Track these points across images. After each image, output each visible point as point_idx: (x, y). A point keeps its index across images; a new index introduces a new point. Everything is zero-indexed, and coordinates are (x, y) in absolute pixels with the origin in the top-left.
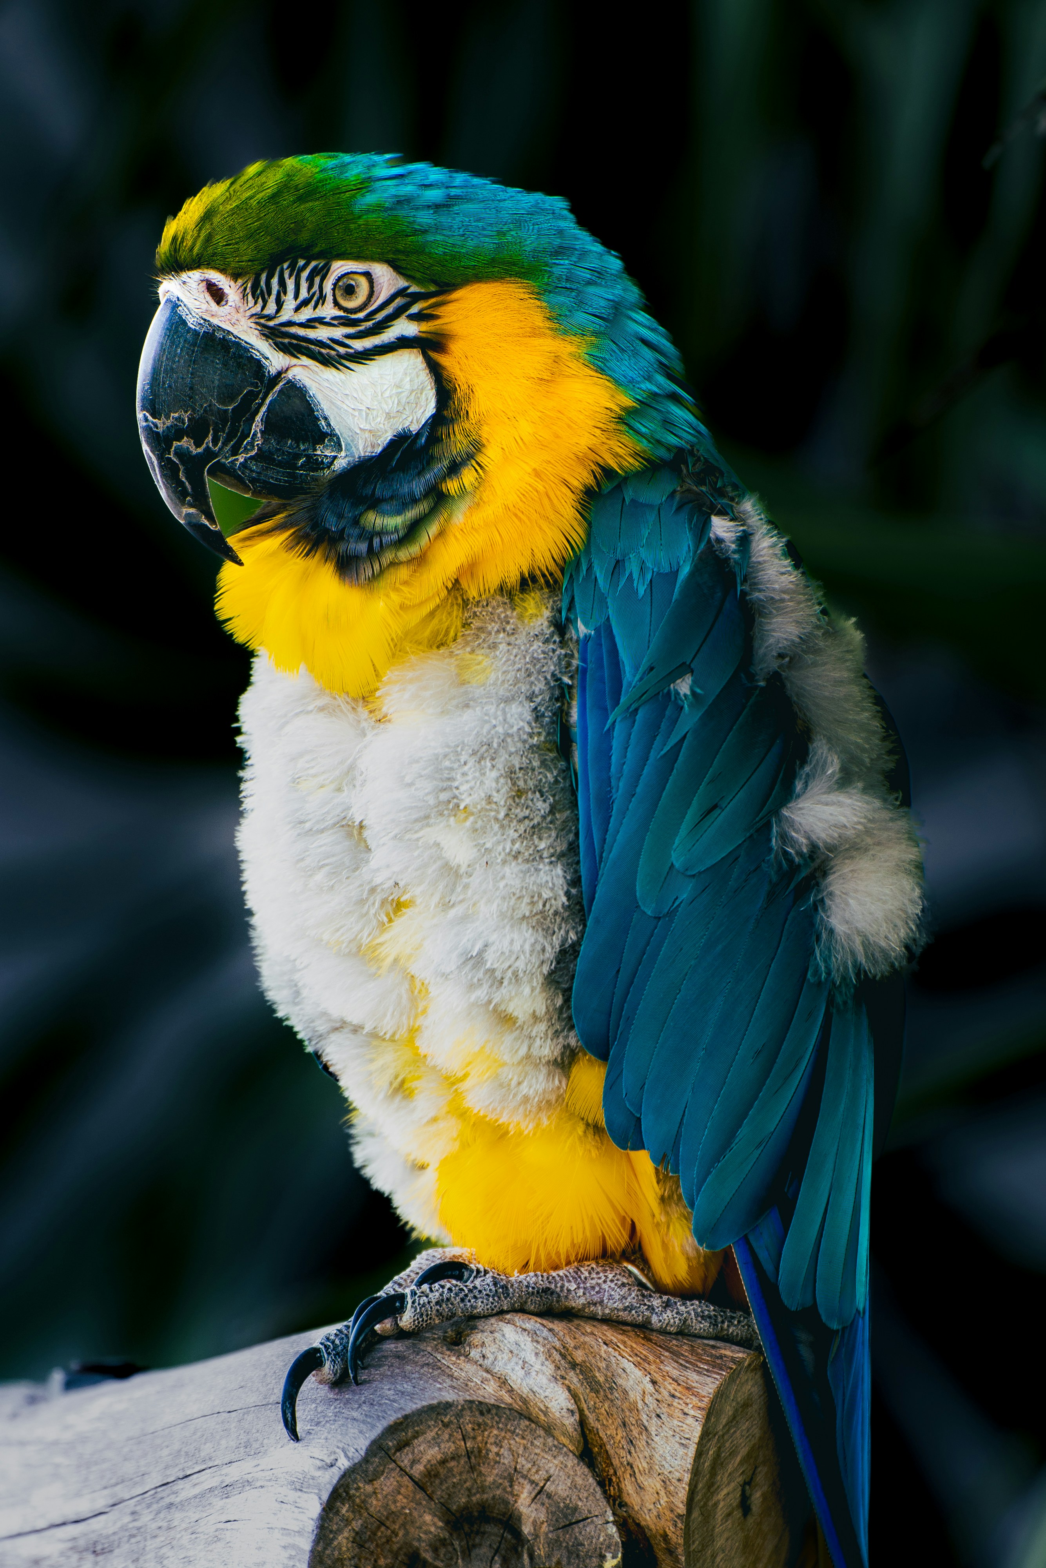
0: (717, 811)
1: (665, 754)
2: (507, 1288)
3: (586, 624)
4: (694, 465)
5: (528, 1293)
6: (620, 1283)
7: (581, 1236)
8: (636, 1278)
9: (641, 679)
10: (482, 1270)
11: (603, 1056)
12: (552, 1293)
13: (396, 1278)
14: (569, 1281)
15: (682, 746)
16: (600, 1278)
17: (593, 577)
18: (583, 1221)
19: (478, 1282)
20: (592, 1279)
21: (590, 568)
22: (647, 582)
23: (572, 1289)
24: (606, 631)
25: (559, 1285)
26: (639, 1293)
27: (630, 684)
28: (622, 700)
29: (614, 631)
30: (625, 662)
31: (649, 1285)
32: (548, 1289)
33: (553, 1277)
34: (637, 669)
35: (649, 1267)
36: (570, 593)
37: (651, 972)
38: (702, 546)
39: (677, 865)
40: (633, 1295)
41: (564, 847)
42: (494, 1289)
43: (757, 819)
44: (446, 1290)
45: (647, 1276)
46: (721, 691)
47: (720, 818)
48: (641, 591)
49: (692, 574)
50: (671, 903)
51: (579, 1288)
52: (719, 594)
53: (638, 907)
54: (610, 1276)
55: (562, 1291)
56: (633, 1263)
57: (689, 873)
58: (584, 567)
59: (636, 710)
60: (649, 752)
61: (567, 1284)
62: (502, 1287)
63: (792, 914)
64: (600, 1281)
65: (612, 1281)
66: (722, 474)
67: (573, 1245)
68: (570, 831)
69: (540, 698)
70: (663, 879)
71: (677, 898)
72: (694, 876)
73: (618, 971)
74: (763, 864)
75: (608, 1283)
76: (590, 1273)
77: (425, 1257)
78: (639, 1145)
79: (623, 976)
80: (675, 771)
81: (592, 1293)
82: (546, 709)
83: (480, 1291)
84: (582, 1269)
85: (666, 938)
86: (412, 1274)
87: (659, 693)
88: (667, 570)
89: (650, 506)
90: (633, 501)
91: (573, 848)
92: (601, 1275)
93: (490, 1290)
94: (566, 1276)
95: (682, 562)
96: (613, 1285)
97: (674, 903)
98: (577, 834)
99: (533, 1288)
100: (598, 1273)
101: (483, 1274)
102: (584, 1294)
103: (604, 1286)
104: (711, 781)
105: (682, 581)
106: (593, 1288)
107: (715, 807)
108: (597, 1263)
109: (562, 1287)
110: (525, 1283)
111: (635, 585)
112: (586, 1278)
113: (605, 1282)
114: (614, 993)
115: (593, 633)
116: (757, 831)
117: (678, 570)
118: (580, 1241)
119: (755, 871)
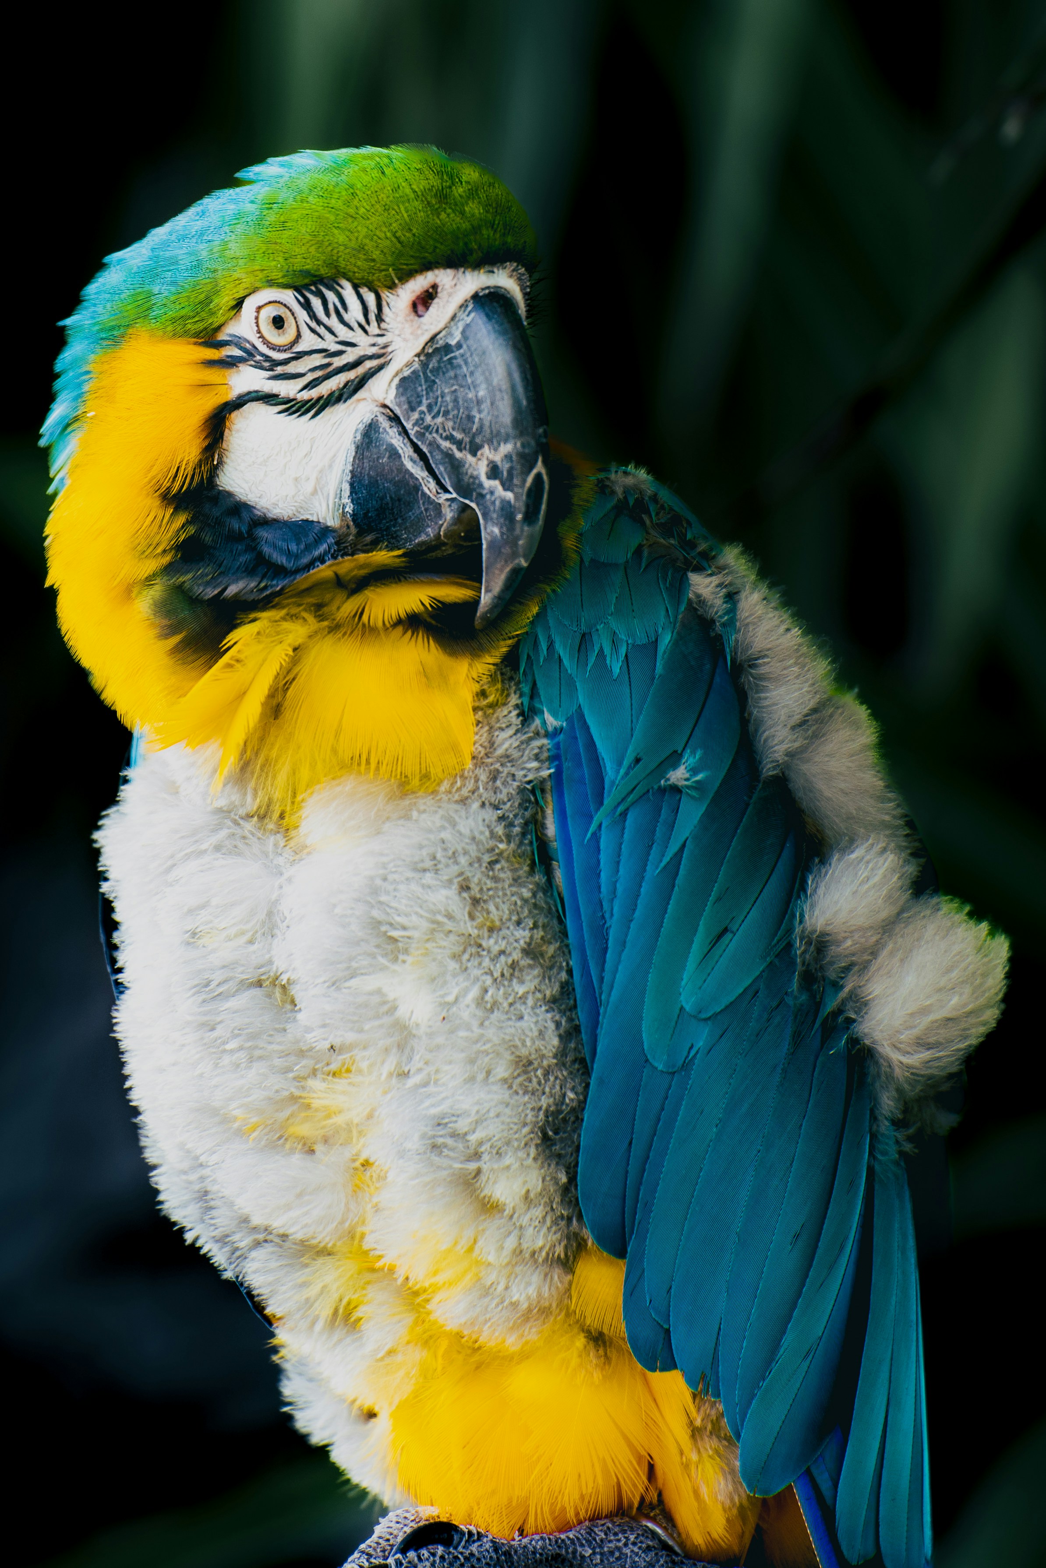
0: (729, 936)
1: (665, 867)
2: (510, 1554)
3: (555, 715)
4: (657, 514)
5: (536, 1561)
6: (644, 1545)
7: (591, 1485)
8: (661, 1541)
9: (627, 774)
10: (475, 1532)
11: (620, 1252)
12: (564, 1560)
13: (362, 1546)
14: (582, 1545)
15: (682, 857)
16: (619, 1540)
17: (556, 656)
18: (593, 1465)
19: (474, 1548)
20: (610, 1541)
21: (551, 646)
22: (622, 658)
23: (587, 1555)
24: (578, 720)
25: (570, 1550)
26: (668, 1559)
27: (613, 783)
28: (606, 802)
29: (588, 721)
30: (605, 757)
31: (677, 1548)
32: (559, 1555)
33: (563, 1541)
34: (620, 764)
35: (674, 1526)
36: (530, 678)
37: (669, 1143)
38: (682, 608)
39: (688, 1008)
40: (662, 1562)
41: (556, 988)
42: (495, 1556)
43: (775, 941)
44: (437, 1559)
45: (671, 1536)
46: (721, 785)
47: (732, 944)
48: (616, 670)
49: (676, 644)
50: (685, 1054)
51: (594, 1553)
52: (708, 666)
53: (647, 1061)
54: (632, 1538)
55: (574, 1557)
56: (653, 1520)
57: (704, 1016)
58: (544, 646)
59: (624, 814)
60: (646, 865)
61: (579, 1549)
62: (505, 1554)
63: (820, 1059)
64: (621, 1544)
65: (634, 1544)
66: (689, 523)
67: (582, 1497)
68: (561, 968)
69: (509, 804)
70: (673, 1024)
71: (692, 1047)
72: (709, 1018)
73: (630, 1143)
74: (786, 998)
75: (630, 1546)
76: (606, 1534)
77: (395, 1519)
78: (669, 1365)
79: (637, 1150)
80: (676, 889)
81: (611, 1560)
82: (515, 816)
83: (479, 1560)
84: (596, 1530)
85: (682, 1099)
86: (381, 1541)
87: (648, 791)
88: (645, 640)
89: (616, 565)
90: (593, 561)
91: (566, 989)
92: (620, 1536)
93: (491, 1557)
94: (578, 1539)
95: (660, 630)
96: (636, 1549)
97: (689, 1053)
98: (570, 972)
99: (541, 1554)
100: (616, 1534)
101: (476, 1537)
102: (602, 1561)
103: (625, 1550)
104: (719, 899)
105: (665, 652)
106: (612, 1553)
107: (725, 930)
108: (613, 1523)
109: (575, 1552)
110: (531, 1548)
111: (608, 662)
112: (602, 1540)
113: (626, 1545)
114: (627, 1172)
115: (564, 724)
116: (776, 956)
117: (657, 640)
118: (590, 1490)
119: (778, 1006)
